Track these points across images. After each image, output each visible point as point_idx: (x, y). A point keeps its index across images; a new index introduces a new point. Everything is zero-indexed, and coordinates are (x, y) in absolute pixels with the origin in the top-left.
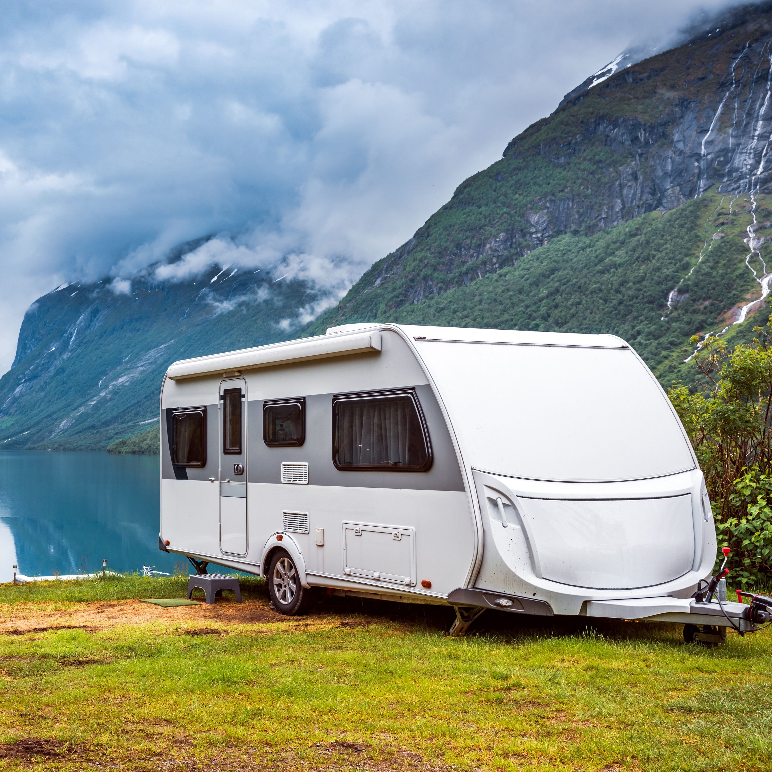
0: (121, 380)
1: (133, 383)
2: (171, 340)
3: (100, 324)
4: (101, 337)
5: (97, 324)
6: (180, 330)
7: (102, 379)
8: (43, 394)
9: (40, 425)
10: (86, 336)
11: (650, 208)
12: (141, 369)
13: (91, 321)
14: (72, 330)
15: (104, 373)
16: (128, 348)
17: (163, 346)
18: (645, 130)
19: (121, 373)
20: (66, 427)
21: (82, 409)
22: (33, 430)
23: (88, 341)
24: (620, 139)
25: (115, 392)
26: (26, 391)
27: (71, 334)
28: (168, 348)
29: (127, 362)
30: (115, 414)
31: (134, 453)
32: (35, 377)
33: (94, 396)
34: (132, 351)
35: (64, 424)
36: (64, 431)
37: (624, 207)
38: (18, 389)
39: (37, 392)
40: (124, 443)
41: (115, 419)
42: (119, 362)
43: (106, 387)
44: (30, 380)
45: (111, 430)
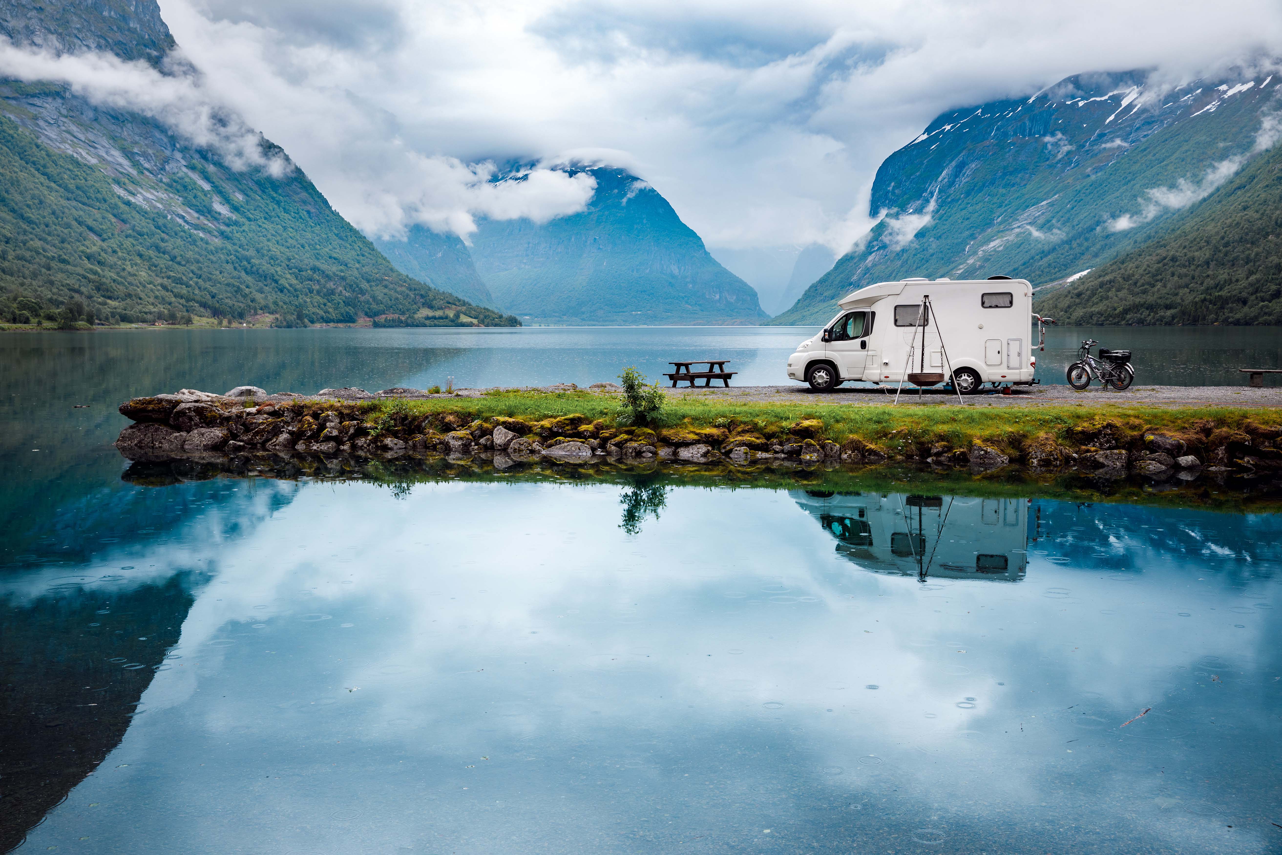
0: (992, 244)
1: (1007, 248)
2: (1055, 194)
3: (967, 180)
4: (968, 194)
5: (964, 180)
6: (1066, 182)
7: (968, 244)
10: (950, 195)
12: (1017, 230)
13: (956, 176)
14: (933, 188)
15: (972, 237)
16: (1000, 206)
17: (1044, 203)
19: (993, 237)
23: (953, 200)
25: (986, 259)
26: (880, 260)
27: (932, 194)
28: (1051, 205)
29: (1001, 223)
33: (961, 264)
34: (1006, 211)
38: (870, 258)
39: (892, 261)
42: (989, 223)
43: (975, 253)
44: (884, 247)
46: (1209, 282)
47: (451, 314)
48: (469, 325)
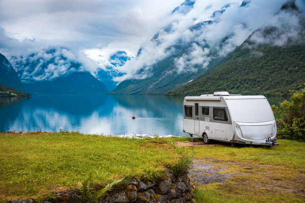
0: (169, 72)
1: (173, 73)
7: (163, 72)
9: (144, 87)
15: (164, 70)
19: (169, 70)
21: (157, 82)
22: (141, 89)
25: (167, 76)
30: (167, 83)
31: (174, 96)
33: (161, 77)
35: (151, 87)
36: (151, 89)
40: (170, 93)
41: (168, 85)
42: (168, 67)
43: (165, 74)
45: (166, 88)
46: (218, 84)
47: (8, 92)
48: (14, 96)
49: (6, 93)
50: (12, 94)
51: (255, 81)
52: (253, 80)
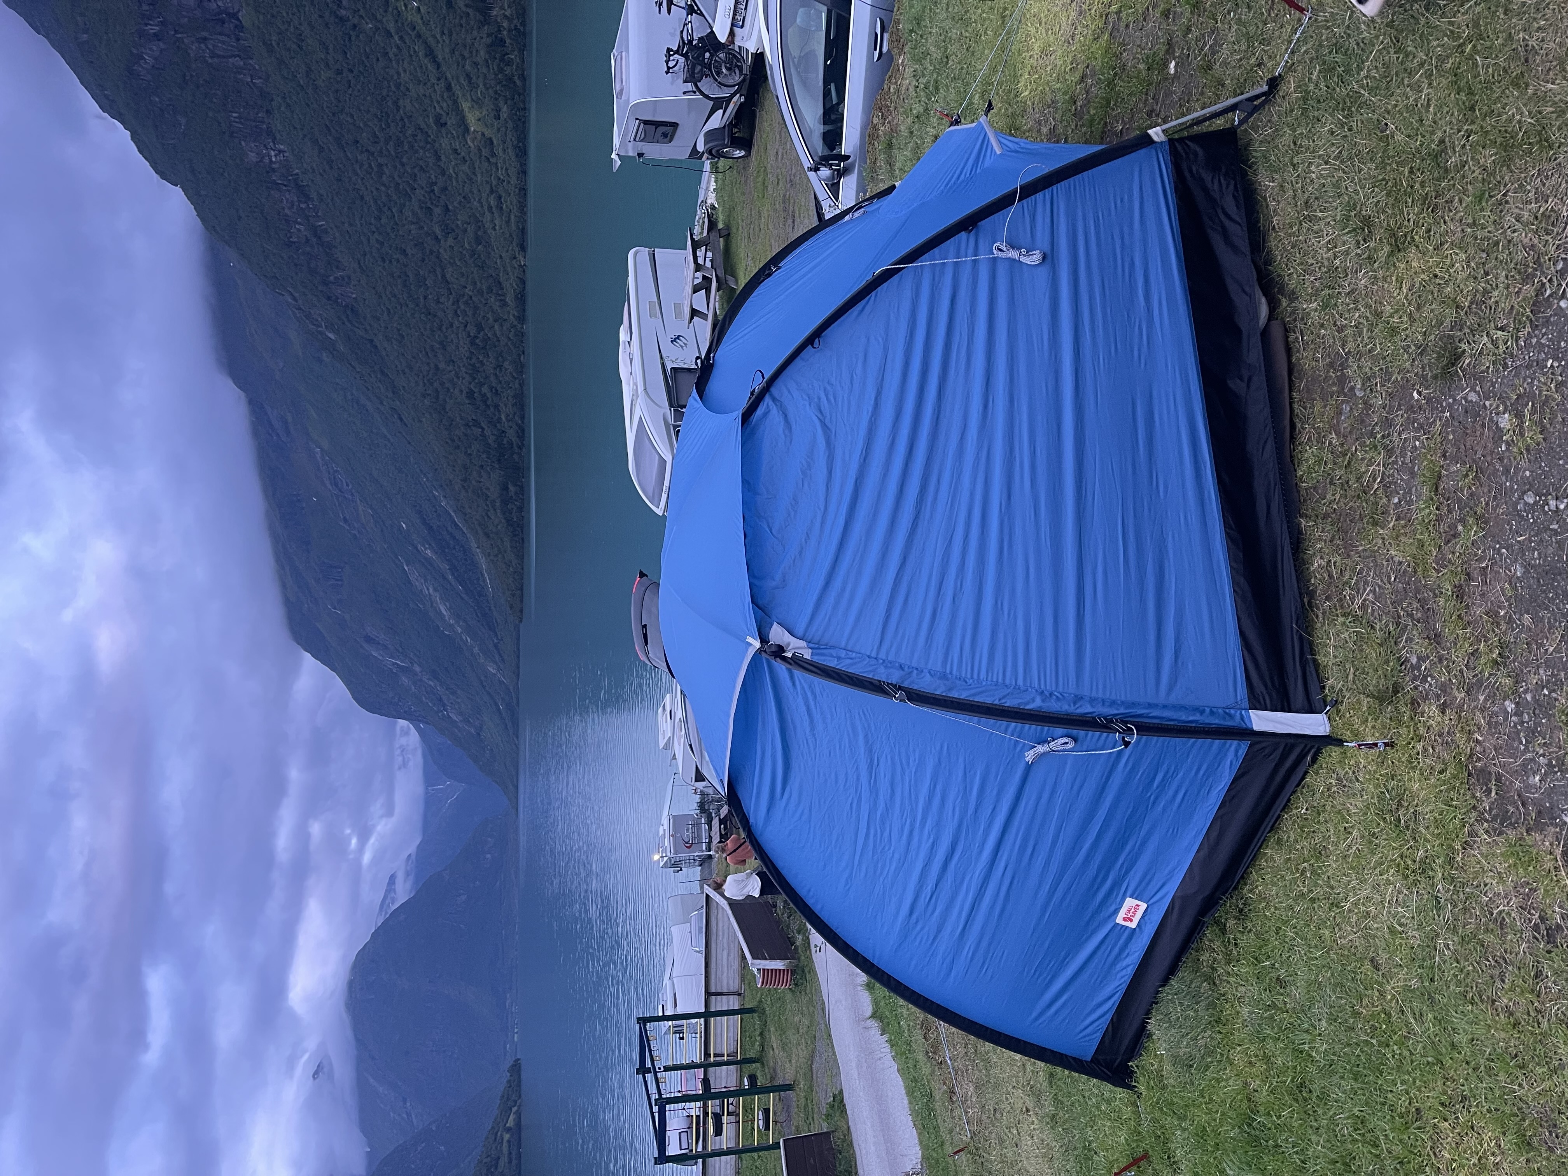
0: (444, 612)
2: (398, 559)
6: (387, 549)
7: (443, 631)
8: (459, 692)
9: (492, 692)
10: (395, 648)
11: (240, 27)
12: (431, 590)
13: (379, 644)
14: (389, 663)
15: (436, 629)
16: (408, 604)
17: (406, 568)
18: (146, 25)
19: (437, 611)
20: (495, 666)
21: (476, 651)
22: (498, 699)
23: (401, 646)
24: (157, 54)
25: (458, 617)
26: (456, 709)
27: (394, 664)
28: (408, 562)
29: (424, 605)
30: (479, 616)
32: (441, 700)
33: (462, 639)
34: (412, 600)
35: (492, 669)
36: (499, 669)
37: (238, 56)
38: (455, 717)
39: (457, 698)
40: (512, 607)
41: (486, 617)
42: (424, 613)
43: (451, 626)
44: (444, 705)
47: (507, 1136)
48: (519, 1114)
49: (509, 1141)
50: (511, 1123)
51: (476, 337)
52: (472, 343)
